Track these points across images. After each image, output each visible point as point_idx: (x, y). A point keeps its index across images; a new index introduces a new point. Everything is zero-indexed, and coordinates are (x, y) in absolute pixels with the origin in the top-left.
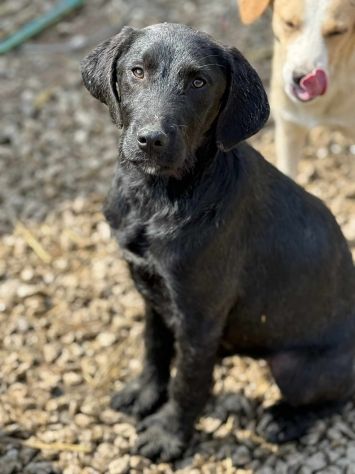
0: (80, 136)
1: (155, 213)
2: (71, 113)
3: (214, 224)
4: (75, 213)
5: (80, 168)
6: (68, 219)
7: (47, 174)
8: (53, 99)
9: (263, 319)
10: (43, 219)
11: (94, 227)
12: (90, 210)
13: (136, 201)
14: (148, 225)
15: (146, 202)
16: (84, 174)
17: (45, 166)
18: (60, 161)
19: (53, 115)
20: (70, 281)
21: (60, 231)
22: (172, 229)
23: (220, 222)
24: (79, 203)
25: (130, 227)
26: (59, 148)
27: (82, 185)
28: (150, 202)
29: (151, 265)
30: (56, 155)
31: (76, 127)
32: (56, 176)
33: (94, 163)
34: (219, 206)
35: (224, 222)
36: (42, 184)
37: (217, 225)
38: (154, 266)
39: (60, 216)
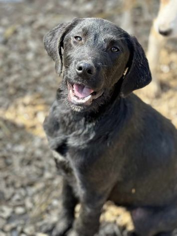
0: (30, 56)
1: (74, 131)
2: (25, 41)
3: (107, 144)
4: (25, 105)
5: (28, 76)
6: (21, 109)
7: (10, 80)
8: (15, 32)
9: (133, 191)
10: (7, 108)
11: (35, 114)
12: (34, 103)
13: (64, 122)
14: (69, 138)
15: (70, 124)
16: (30, 80)
17: (9, 74)
18: (18, 72)
19: (15, 42)
20: (21, 148)
21: (16, 116)
22: (82, 143)
23: (110, 144)
24: (28, 99)
25: (58, 138)
26: (18, 63)
27: (30, 87)
28: (72, 124)
29: (67, 161)
30: (16, 68)
31: (28, 50)
32: (15, 81)
33: (36, 73)
34: (111, 134)
35: (112, 143)
36: (7, 86)
37: (108, 144)
38: (69, 162)
39: (16, 107)
